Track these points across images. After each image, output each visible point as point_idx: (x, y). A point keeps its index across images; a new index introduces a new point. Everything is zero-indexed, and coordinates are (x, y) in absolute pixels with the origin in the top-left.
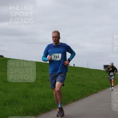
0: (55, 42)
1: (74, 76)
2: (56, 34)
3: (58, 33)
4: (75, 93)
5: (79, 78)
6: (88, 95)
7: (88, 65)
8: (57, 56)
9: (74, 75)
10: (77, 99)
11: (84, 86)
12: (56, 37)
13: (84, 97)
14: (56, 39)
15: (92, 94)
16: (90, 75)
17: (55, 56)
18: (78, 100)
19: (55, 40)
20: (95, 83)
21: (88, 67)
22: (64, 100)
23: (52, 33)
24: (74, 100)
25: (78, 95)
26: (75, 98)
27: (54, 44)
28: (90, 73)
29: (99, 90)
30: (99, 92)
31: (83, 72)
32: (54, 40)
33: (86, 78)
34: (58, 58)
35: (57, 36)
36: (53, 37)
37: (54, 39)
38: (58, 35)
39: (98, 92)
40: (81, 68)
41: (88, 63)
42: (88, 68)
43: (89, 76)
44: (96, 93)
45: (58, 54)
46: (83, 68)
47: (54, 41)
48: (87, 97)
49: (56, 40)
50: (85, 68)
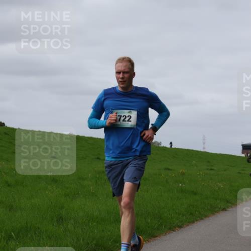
0: (122, 84)
1: (171, 170)
2: (124, 64)
3: (131, 63)
4: (173, 210)
5: (183, 174)
6: (206, 216)
7: (204, 143)
8: (127, 115)
9: (170, 168)
10: (179, 224)
11: (195, 194)
12: (124, 72)
13: (197, 221)
14: (126, 76)
15: (213, 214)
16: (210, 168)
17: (121, 116)
18: (180, 227)
19: (122, 78)
20: (222, 186)
21: (204, 148)
22: (149, 227)
23: (116, 64)
24: (172, 228)
25: (181, 216)
26: (174, 224)
27: (119, 89)
28: (209, 162)
29: (230, 203)
30: (230, 209)
31: (194, 162)
32: (120, 80)
33: (200, 174)
34: (128, 121)
35: (127, 70)
36: (118, 73)
37: (121, 76)
38: (130, 66)
39: (228, 208)
40: (188, 150)
41: (204, 139)
42: (205, 152)
43: (207, 169)
44: (224, 210)
45: (129, 112)
46: (193, 150)
47: (119, 82)
48: (202, 219)
49: (125, 79)
50: (197, 151)
